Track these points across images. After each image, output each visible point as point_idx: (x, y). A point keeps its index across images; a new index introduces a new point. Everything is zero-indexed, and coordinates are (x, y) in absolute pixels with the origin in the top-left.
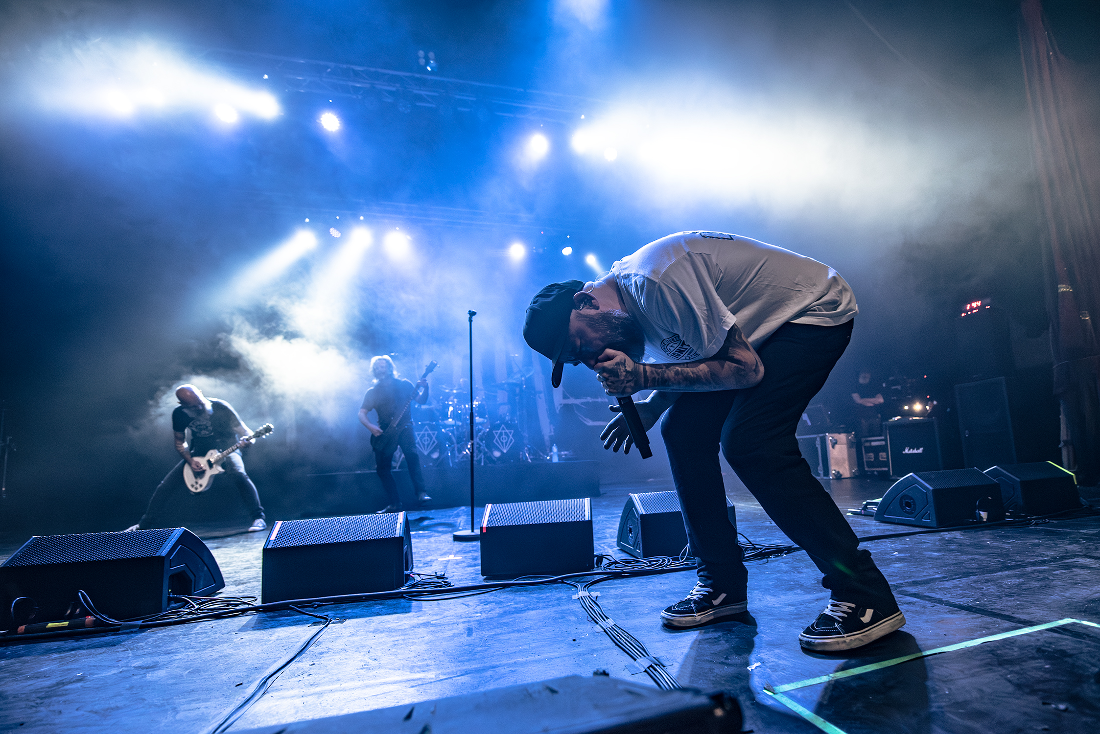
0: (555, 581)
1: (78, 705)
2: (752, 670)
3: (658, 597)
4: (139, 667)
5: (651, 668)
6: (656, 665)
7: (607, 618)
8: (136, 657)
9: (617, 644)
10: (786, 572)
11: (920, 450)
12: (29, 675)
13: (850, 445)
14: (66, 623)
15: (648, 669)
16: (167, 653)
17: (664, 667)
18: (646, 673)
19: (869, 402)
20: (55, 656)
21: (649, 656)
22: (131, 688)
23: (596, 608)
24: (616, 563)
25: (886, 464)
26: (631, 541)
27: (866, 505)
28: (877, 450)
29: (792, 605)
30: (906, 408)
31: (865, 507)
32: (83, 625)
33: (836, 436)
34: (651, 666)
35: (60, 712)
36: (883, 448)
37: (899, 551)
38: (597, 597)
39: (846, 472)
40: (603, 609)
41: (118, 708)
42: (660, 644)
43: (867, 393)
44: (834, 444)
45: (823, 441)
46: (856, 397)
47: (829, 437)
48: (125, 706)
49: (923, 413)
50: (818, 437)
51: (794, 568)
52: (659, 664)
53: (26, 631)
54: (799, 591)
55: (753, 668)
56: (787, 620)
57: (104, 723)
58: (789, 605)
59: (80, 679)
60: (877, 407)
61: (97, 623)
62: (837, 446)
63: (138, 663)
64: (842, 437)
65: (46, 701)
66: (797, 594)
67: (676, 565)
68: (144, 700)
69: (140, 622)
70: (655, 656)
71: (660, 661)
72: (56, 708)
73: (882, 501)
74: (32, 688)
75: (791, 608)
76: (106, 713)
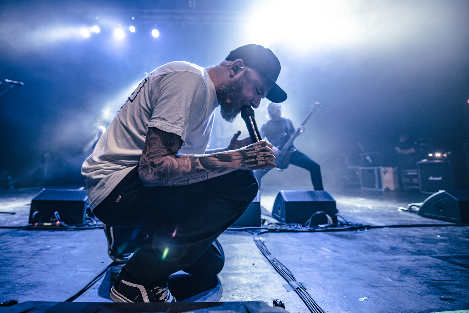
0: (242, 230)
1: (44, 261)
2: (362, 301)
3: (296, 245)
4: (69, 247)
5: (298, 289)
6: (301, 288)
7: (270, 254)
8: (70, 242)
9: (277, 270)
10: (369, 240)
11: (440, 179)
12: (33, 244)
13: (395, 173)
14: (50, 224)
15: (296, 290)
16: (80, 242)
17: (306, 289)
18: (295, 292)
19: (406, 152)
20: (44, 237)
21: (296, 281)
22: (64, 256)
23: (264, 247)
24: (272, 224)
25: (417, 185)
26: (280, 214)
27: (411, 207)
28: (411, 177)
29: (380, 261)
30: (431, 155)
31: (410, 208)
32: (55, 225)
33: (387, 168)
34: (298, 288)
35: (37, 263)
36: (415, 176)
37: (441, 235)
38: (264, 241)
39: (392, 187)
40: (268, 248)
41: (56, 265)
42: (301, 274)
43: (404, 146)
44: (385, 172)
45: (379, 171)
46: (398, 149)
47: (382, 169)
48: (60, 265)
49: (442, 158)
50: (375, 168)
51: (374, 238)
52: (303, 287)
53: (38, 225)
54: (380, 253)
55: (363, 300)
56: (378, 270)
57: (50, 271)
58: (377, 261)
59: (48, 249)
60: (411, 155)
61: (60, 225)
62: (387, 174)
63: (69, 245)
64: (390, 169)
65: (34, 257)
66: (380, 254)
67: (304, 229)
68: (67, 263)
69: (74, 227)
70: (299, 282)
71: (303, 285)
72: (36, 260)
73: (423, 206)
74: (32, 250)
75: (379, 263)
76: (52, 267)
